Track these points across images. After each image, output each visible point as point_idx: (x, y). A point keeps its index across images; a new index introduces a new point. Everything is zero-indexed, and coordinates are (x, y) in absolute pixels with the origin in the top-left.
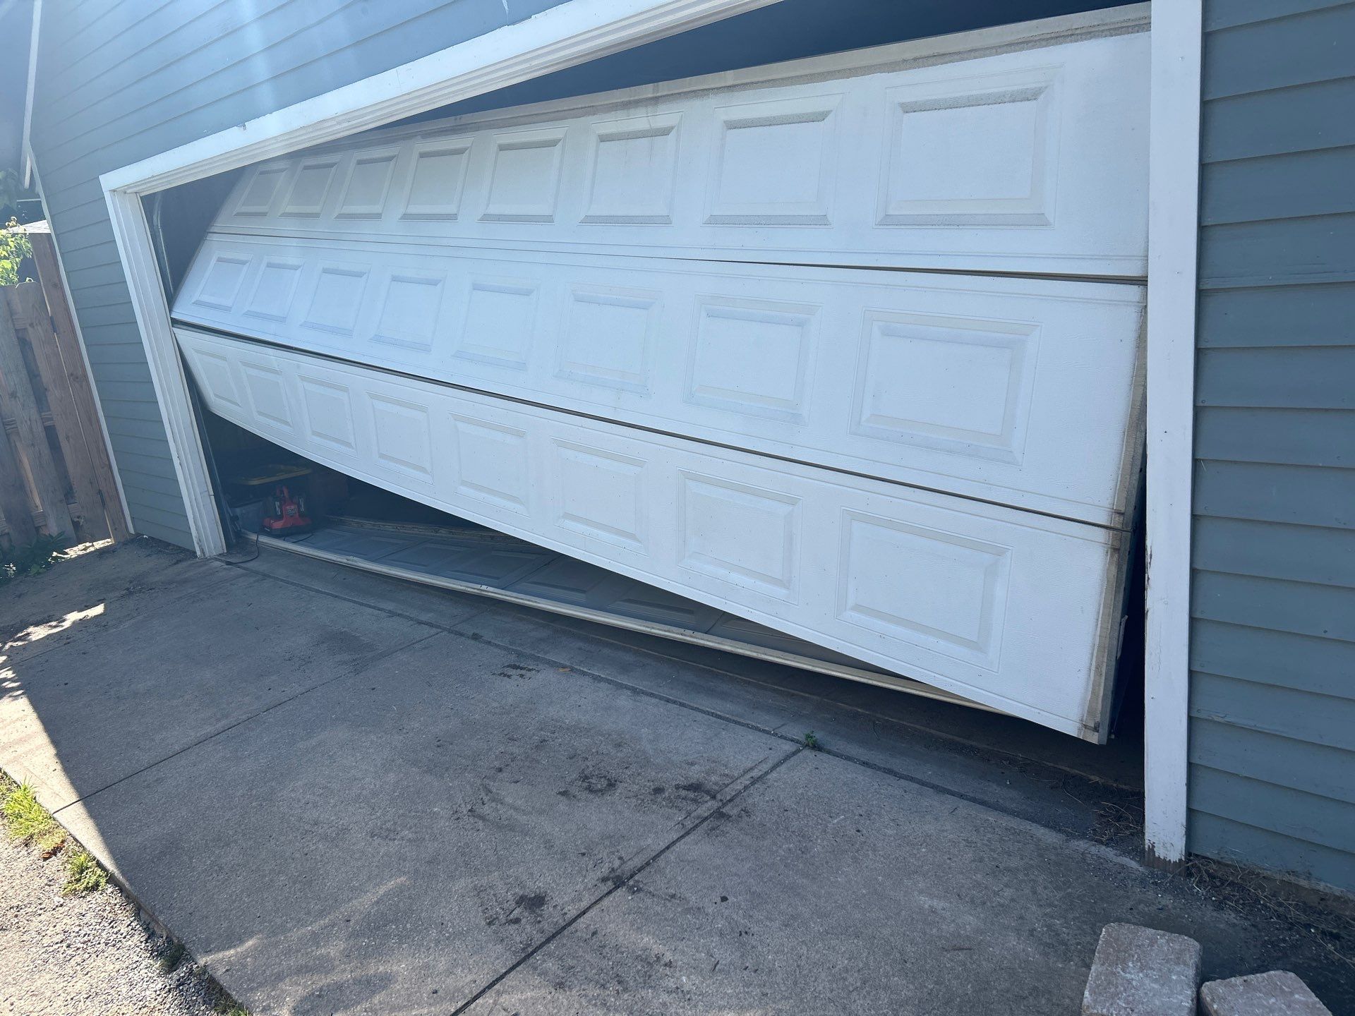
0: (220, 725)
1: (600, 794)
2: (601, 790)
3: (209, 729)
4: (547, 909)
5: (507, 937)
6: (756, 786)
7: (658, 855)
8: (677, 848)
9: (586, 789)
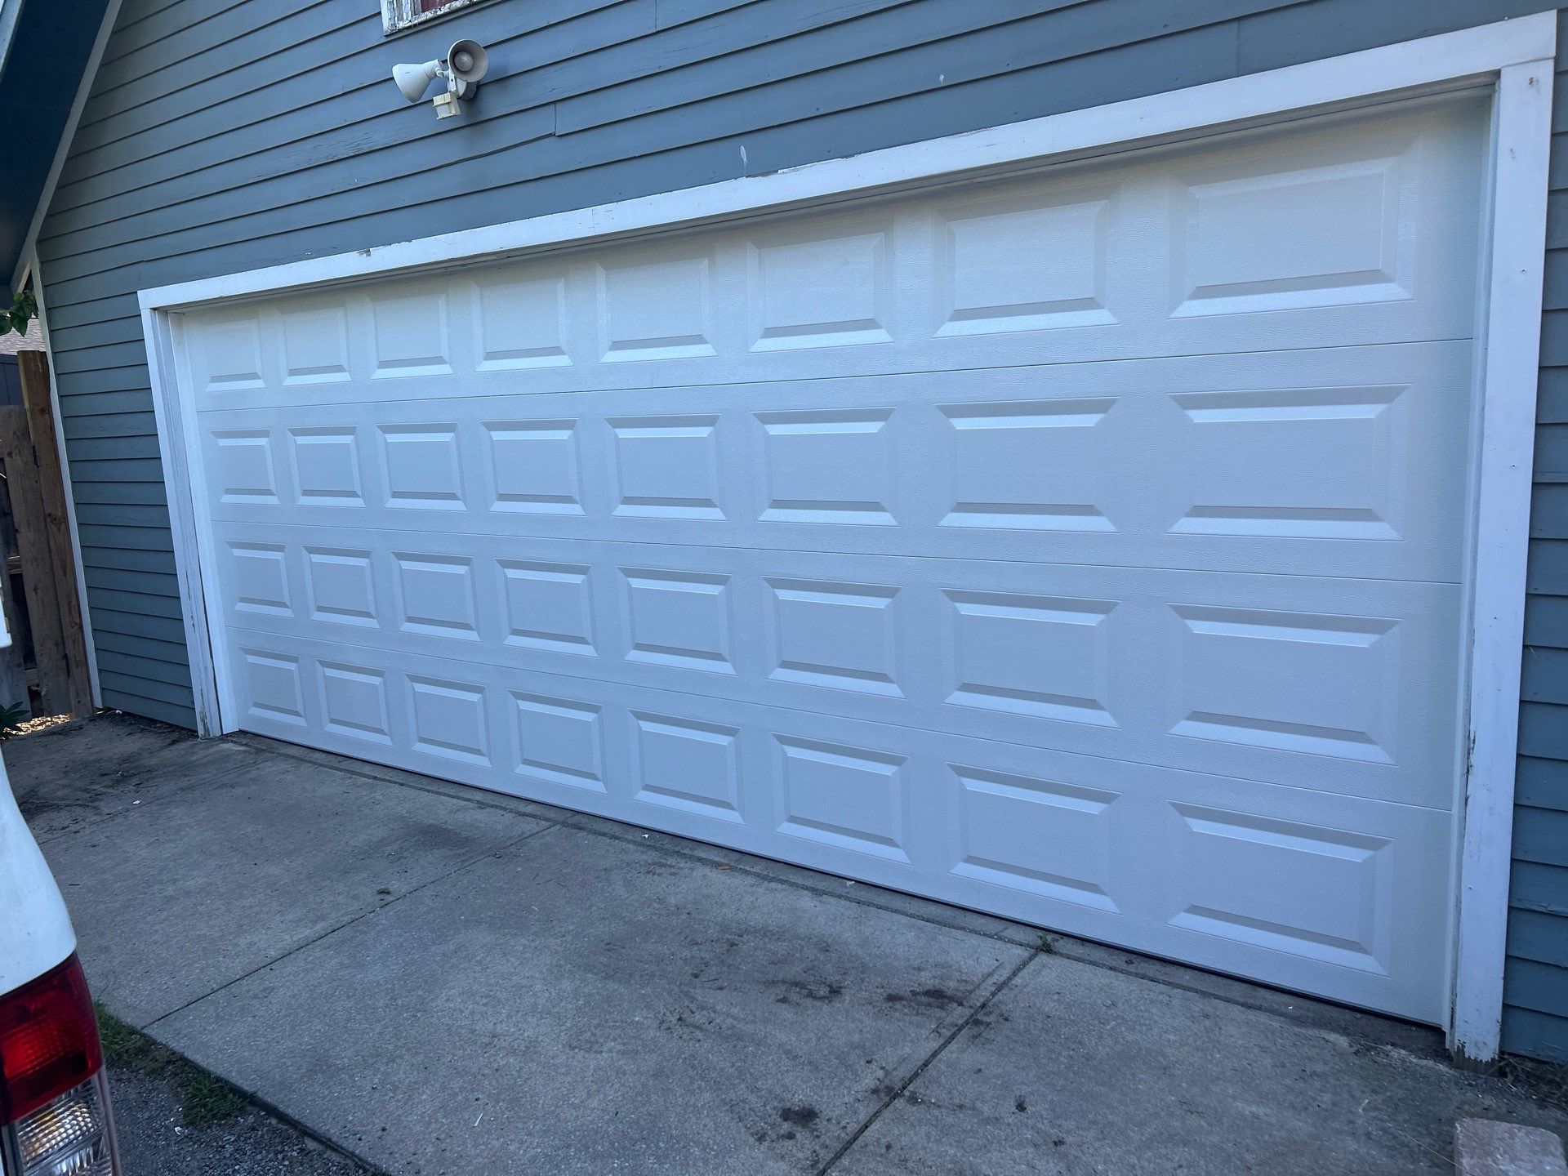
0: (320, 927)
1: (827, 1001)
2: (825, 997)
3: (306, 932)
4: (821, 1123)
5: (786, 1154)
6: (1003, 991)
7: (926, 1065)
8: (943, 1055)
9: (808, 996)
